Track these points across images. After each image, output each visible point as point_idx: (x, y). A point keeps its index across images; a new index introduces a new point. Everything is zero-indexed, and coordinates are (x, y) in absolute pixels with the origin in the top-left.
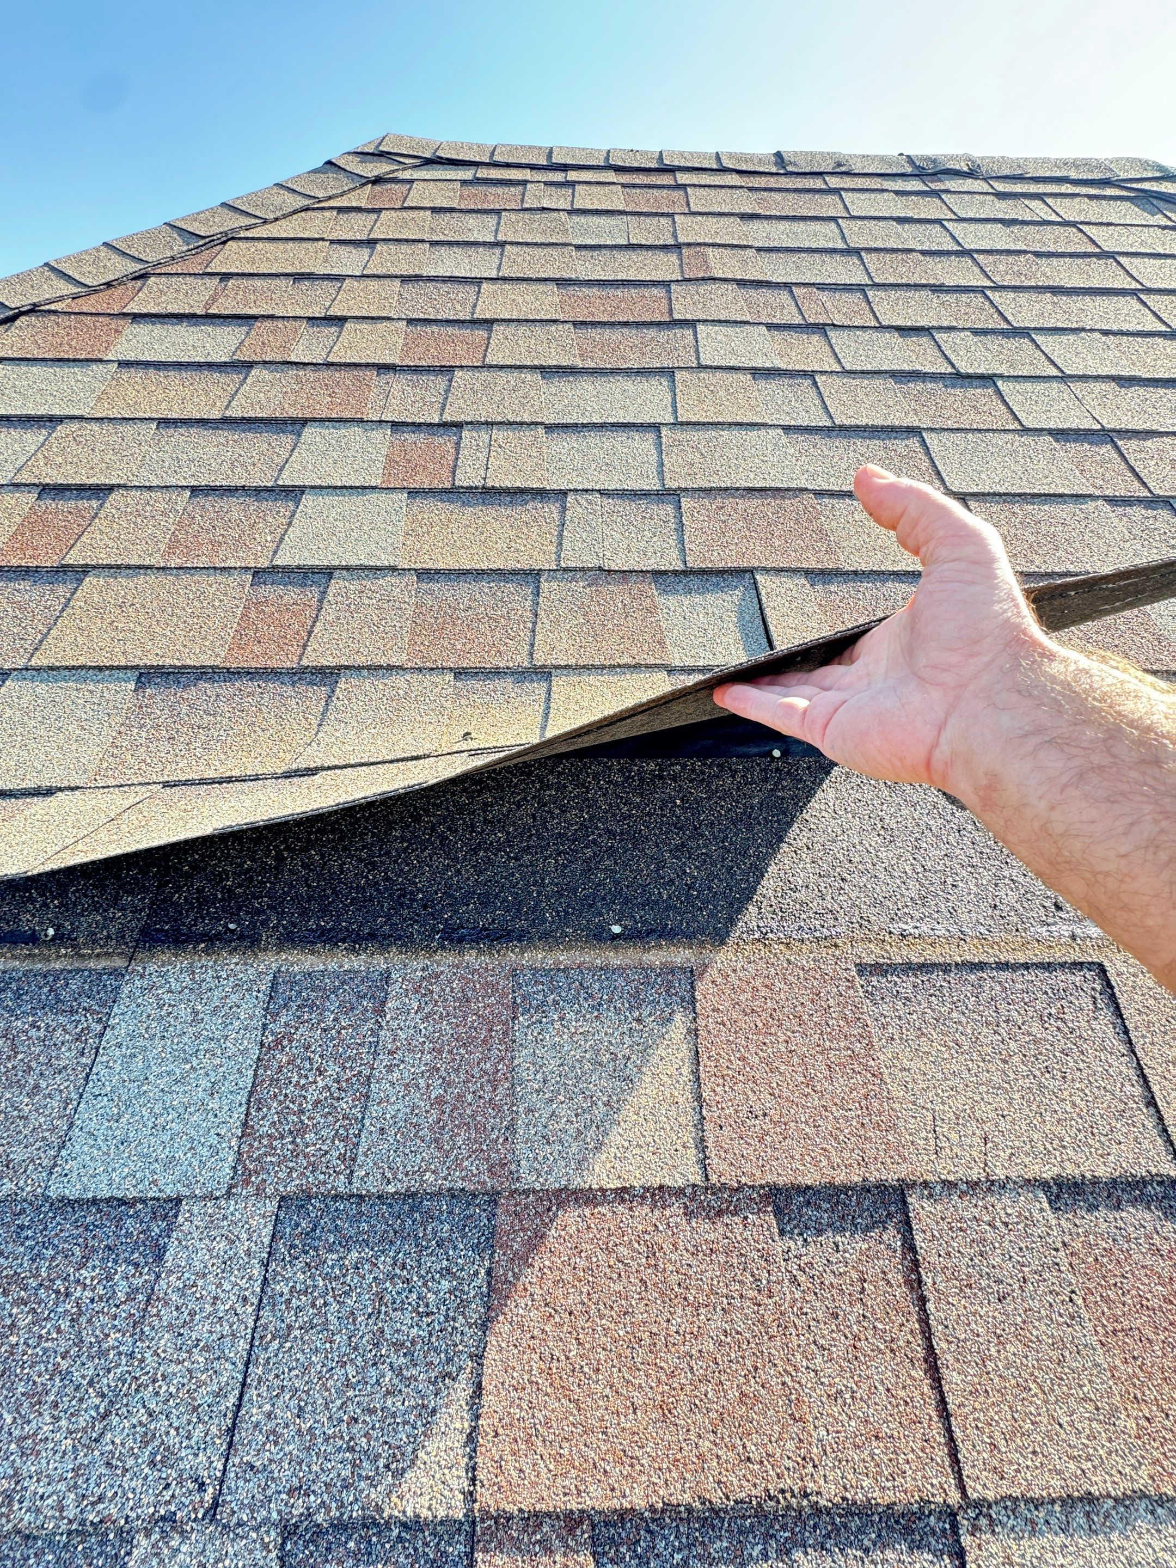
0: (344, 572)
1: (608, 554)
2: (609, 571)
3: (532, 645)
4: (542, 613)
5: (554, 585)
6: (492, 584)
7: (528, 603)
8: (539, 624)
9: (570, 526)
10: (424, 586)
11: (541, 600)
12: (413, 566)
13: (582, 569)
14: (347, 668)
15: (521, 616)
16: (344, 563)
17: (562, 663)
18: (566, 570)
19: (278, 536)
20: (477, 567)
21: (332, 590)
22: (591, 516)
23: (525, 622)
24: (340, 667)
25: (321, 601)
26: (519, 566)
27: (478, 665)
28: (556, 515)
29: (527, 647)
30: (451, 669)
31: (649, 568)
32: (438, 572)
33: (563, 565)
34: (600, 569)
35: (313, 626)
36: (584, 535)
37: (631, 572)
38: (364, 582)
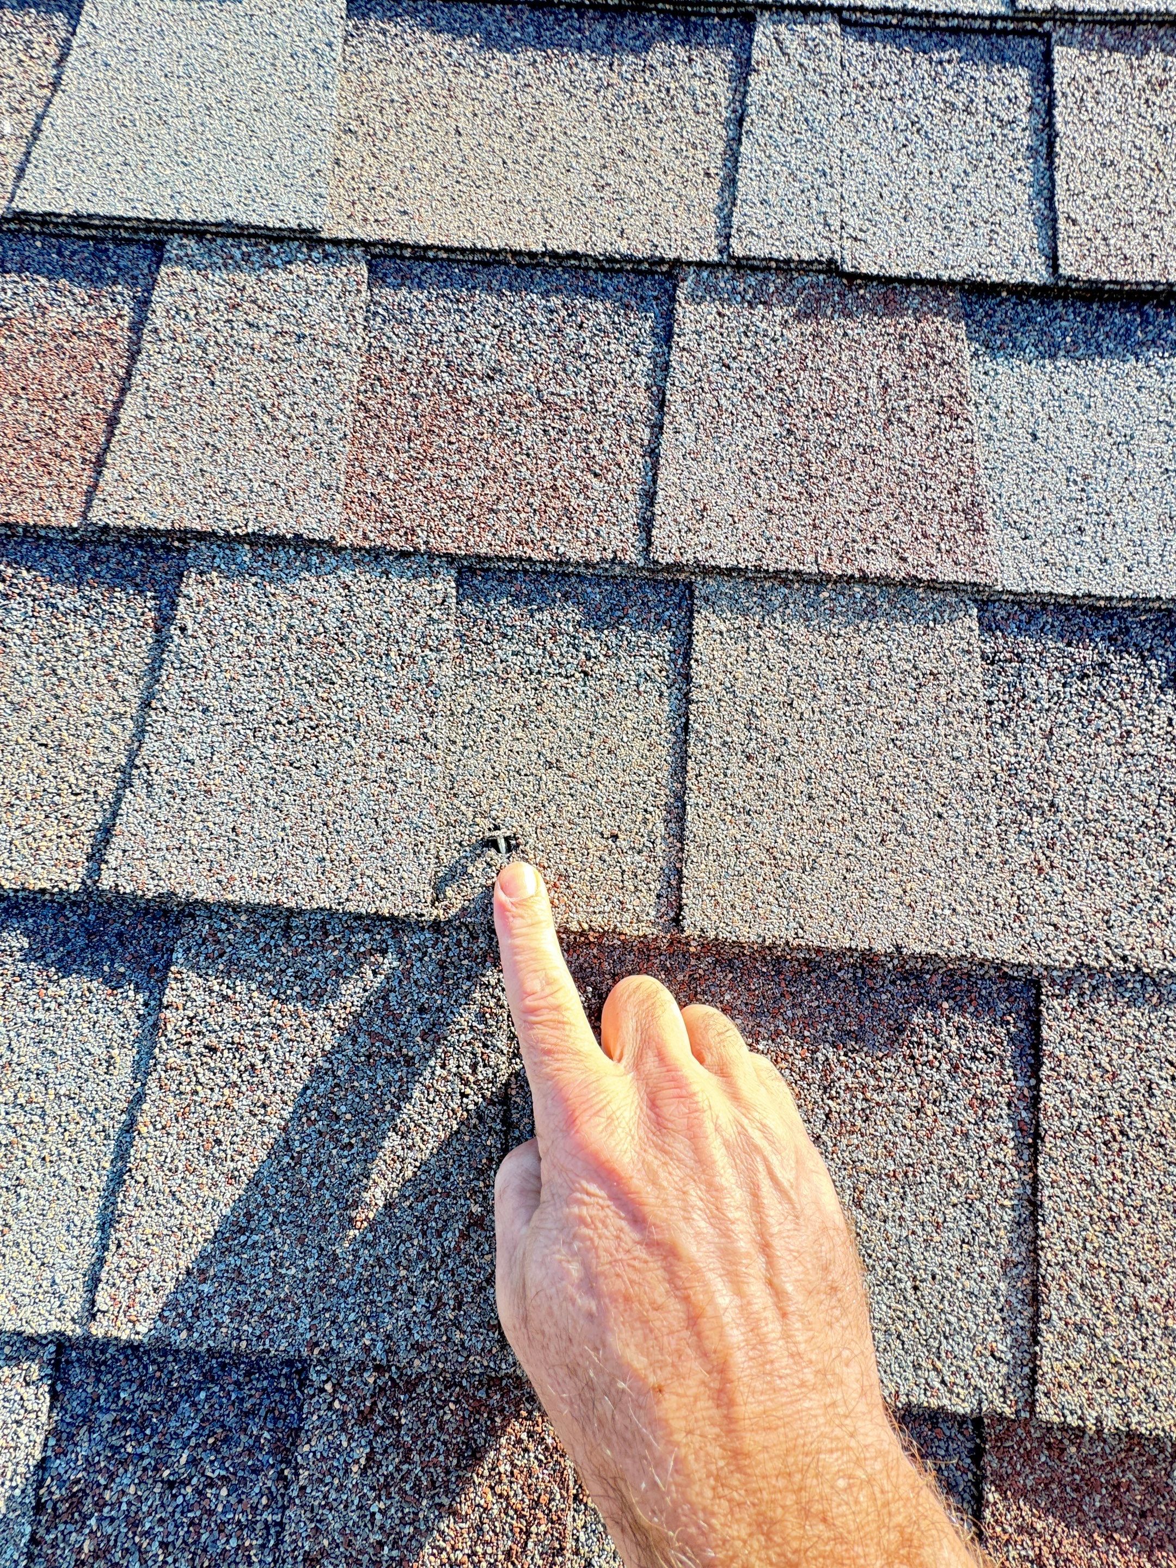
0: (191, 243)
1: (854, 222)
2: (852, 277)
3: (650, 497)
4: (674, 397)
5: (709, 310)
6: (555, 301)
7: (643, 365)
8: (668, 434)
9: (756, 123)
10: (387, 295)
11: (675, 356)
12: (359, 234)
13: (785, 267)
14: (201, 536)
15: (623, 405)
16: (187, 216)
17: (723, 561)
18: (744, 266)
19: (31, 119)
20: (518, 244)
21: (162, 297)
22: (815, 96)
23: (632, 422)
24: (185, 535)
25: (136, 328)
26: (623, 247)
27: (515, 551)
28: (722, 90)
29: (635, 503)
30: (451, 559)
31: (958, 275)
32: (420, 253)
33: (738, 250)
34: (831, 268)
35: (118, 404)
36: (794, 156)
37: (907, 281)
38: (241, 278)
